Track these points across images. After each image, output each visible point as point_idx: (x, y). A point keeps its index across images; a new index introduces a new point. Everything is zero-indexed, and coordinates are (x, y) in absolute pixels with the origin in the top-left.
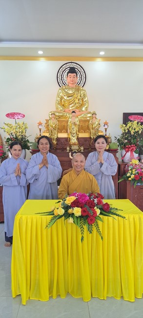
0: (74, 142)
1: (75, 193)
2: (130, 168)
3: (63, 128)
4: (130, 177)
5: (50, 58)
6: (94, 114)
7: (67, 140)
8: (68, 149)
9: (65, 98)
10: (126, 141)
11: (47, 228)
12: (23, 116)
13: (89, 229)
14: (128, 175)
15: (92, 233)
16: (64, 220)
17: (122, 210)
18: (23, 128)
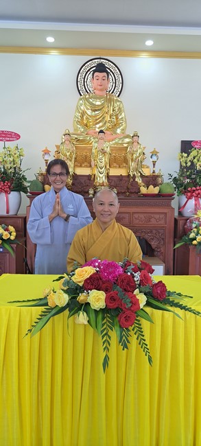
0: (101, 182)
1: (95, 261)
2: (194, 225)
3: (85, 160)
4: (195, 239)
5: (65, 50)
6: (136, 135)
7: (90, 179)
8: (91, 192)
9: (89, 112)
10: (188, 180)
11: (29, 334)
12: (18, 136)
13: (121, 338)
14: (192, 235)
15: (127, 348)
16: (68, 318)
17: (192, 297)
18: (16, 156)
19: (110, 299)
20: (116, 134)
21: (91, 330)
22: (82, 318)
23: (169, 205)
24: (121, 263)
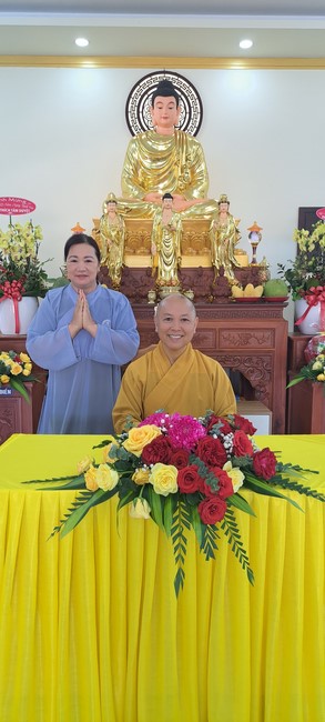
0: (168, 279)
1: (161, 416)
2: (320, 349)
3: (141, 244)
4: (321, 372)
6: (224, 201)
7: (150, 274)
8: (152, 296)
9: (147, 163)
10: (311, 274)
11: (56, 535)
12: (31, 206)
13: (204, 541)
14: (317, 366)
15: (213, 557)
16: (118, 509)
17: (317, 473)
18: (30, 238)
19: (184, 478)
20: (192, 198)
21: (154, 528)
22: (140, 508)
23: (279, 316)
24: (201, 419)
